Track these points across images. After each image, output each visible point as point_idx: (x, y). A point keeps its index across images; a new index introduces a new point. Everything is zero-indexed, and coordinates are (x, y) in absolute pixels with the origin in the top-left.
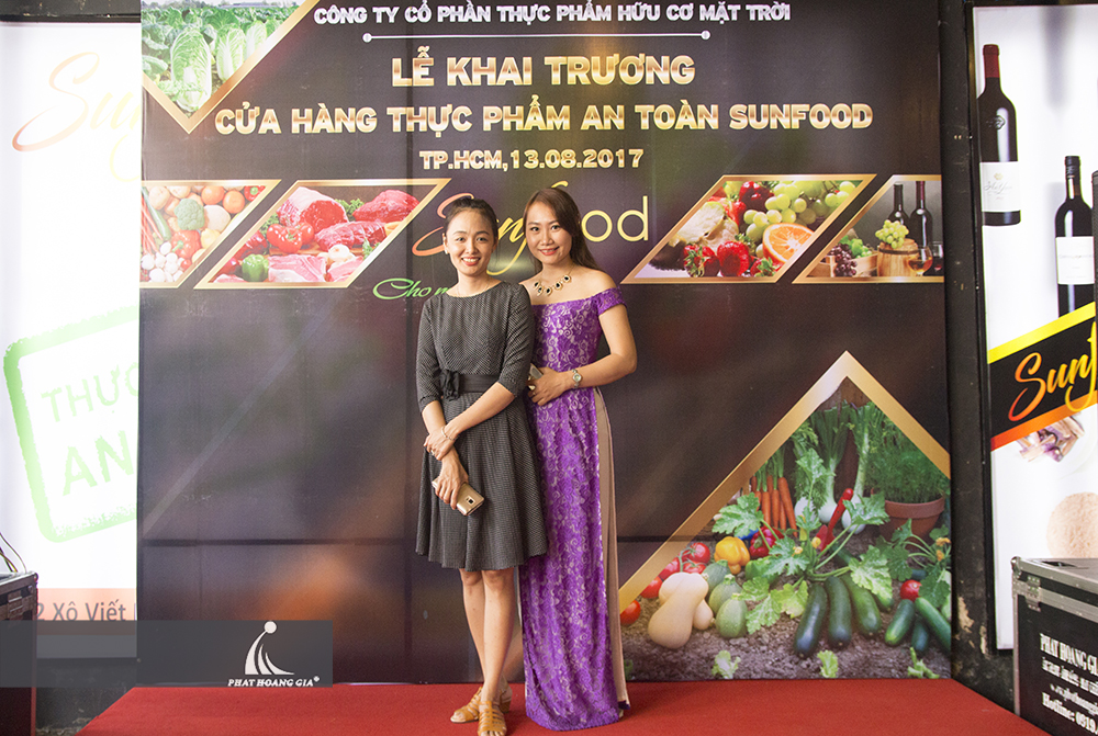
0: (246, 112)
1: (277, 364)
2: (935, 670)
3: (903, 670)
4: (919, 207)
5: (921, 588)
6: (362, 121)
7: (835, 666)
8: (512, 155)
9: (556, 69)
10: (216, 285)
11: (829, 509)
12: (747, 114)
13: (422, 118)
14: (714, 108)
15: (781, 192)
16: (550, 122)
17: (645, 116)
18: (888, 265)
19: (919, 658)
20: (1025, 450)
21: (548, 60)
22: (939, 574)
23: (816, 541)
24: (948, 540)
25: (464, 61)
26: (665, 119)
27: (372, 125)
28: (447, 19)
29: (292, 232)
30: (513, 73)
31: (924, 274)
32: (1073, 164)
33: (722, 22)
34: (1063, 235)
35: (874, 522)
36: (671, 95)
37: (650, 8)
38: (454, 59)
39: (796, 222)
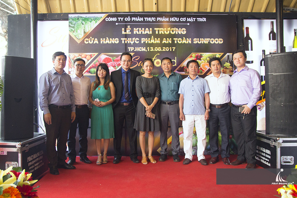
0: (91, 39)
2: (235, 153)
5: (232, 137)
6: (116, 41)
8: (148, 48)
9: (157, 31)
12: (197, 40)
13: (128, 40)
14: (190, 39)
15: (204, 56)
16: (156, 42)
17: (176, 40)
18: (226, 71)
19: (232, 150)
21: (155, 29)
25: (138, 29)
26: (180, 41)
27: (118, 42)
28: (134, 20)
30: (148, 31)
32: (264, 51)
33: (192, 22)
34: (262, 66)
36: (181, 36)
37: (177, 18)
38: (135, 28)
39: (207, 62)
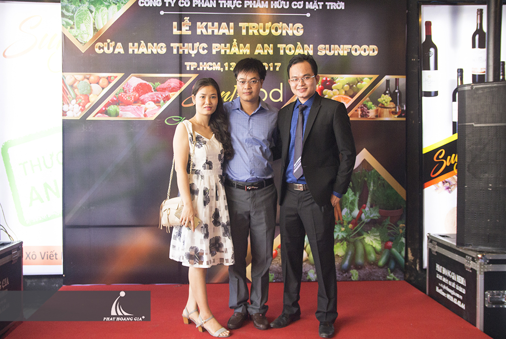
0: (108, 44)
1: (122, 152)
2: (397, 277)
3: (385, 277)
4: (396, 89)
5: (393, 245)
6: (160, 49)
7: (357, 276)
8: (225, 65)
9: (244, 28)
10: (96, 118)
11: (356, 212)
12: (325, 49)
13: (186, 48)
15: (339, 82)
16: (241, 51)
17: (282, 49)
18: (383, 113)
19: (391, 272)
20: (437, 189)
21: (241, 24)
22: (400, 239)
23: (350, 226)
24: (404, 225)
25: (204, 24)
26: (290, 50)
27: (164, 51)
28: (197, 6)
29: (129, 96)
30: (226, 30)
31: (398, 117)
32: (460, 71)
33: (315, 10)
34: (455, 101)
35: (375, 218)
36: (293, 40)
37: (285, 2)
38: (200, 23)
39: (345, 95)
